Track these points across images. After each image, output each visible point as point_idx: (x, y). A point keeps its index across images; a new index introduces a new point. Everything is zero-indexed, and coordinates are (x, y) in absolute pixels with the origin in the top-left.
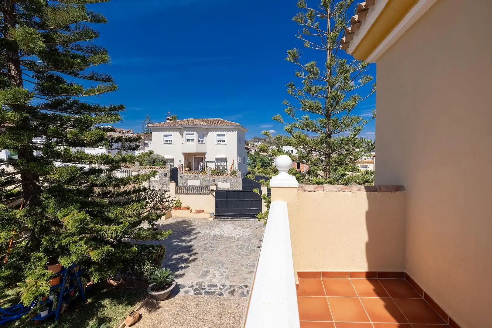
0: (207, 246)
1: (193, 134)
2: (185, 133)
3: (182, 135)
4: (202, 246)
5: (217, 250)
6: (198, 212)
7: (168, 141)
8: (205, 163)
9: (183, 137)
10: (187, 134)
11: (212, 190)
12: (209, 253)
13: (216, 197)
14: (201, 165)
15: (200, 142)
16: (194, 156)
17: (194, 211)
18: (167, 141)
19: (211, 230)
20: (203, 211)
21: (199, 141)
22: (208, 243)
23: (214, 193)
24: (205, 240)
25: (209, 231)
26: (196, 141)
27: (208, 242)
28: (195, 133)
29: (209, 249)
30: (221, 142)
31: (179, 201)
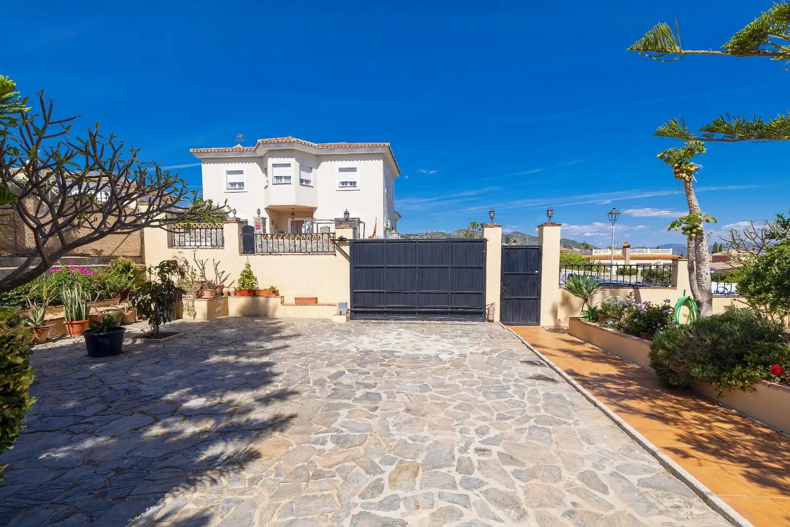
0: (345, 380)
1: (289, 165)
2: (271, 161)
3: (265, 170)
4: (325, 381)
5: (391, 396)
6: (301, 301)
7: (235, 184)
8: (315, 225)
9: (266, 175)
10: (274, 165)
11: (342, 239)
12: (359, 406)
13: (353, 259)
14: (305, 227)
15: (304, 183)
16: (290, 220)
17: (289, 299)
18: (233, 184)
19: (344, 341)
20: (315, 301)
21: (301, 181)
22: (347, 372)
23: (346, 249)
24: (332, 365)
25: (340, 343)
26: (295, 180)
27: (343, 369)
28: (292, 161)
29: (358, 394)
30: (349, 185)
31: (251, 273)
